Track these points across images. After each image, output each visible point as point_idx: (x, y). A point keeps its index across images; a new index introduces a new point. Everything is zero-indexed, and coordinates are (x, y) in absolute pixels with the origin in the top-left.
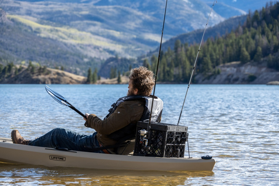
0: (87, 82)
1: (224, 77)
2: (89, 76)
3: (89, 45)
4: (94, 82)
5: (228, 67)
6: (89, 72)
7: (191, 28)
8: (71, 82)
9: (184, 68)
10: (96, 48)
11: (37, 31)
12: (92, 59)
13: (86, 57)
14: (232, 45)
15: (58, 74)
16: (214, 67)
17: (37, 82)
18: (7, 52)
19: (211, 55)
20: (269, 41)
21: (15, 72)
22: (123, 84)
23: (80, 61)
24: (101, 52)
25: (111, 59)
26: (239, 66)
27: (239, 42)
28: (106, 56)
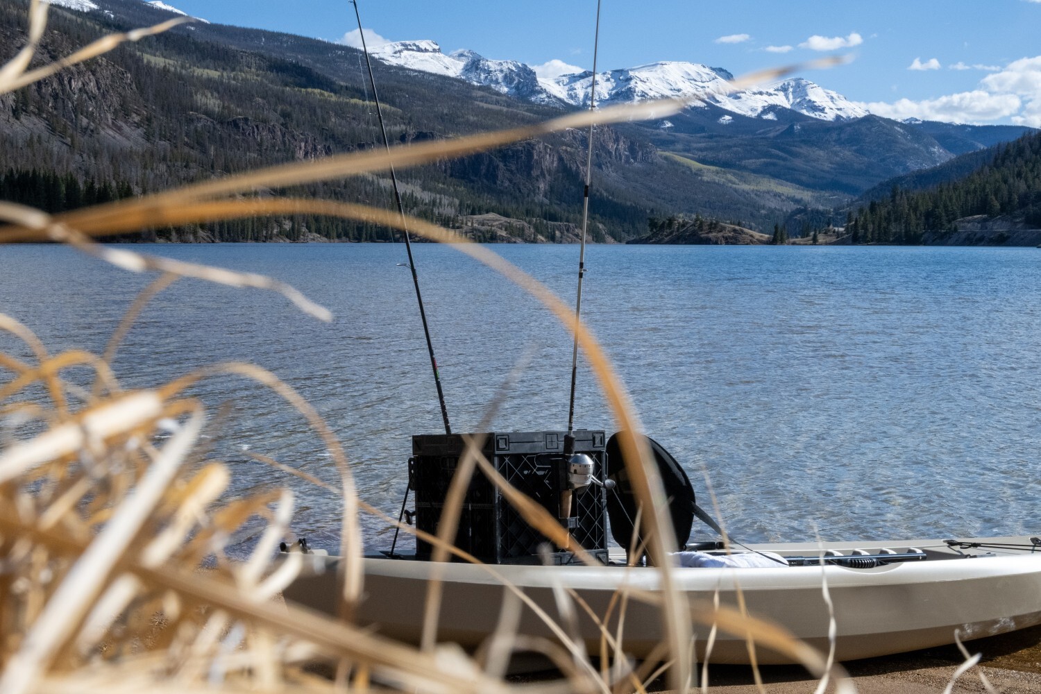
0: (773, 242)
1: (964, 236)
2: (775, 235)
3: (768, 192)
4: (782, 242)
5: (969, 222)
6: (776, 228)
7: (906, 168)
8: (752, 242)
9: (908, 223)
10: (777, 195)
11: (699, 173)
12: (772, 211)
13: (764, 207)
14: (975, 191)
15: (735, 230)
16: (949, 222)
17: (707, 241)
18: (659, 201)
19: (945, 206)
20: (1029, 187)
21: (678, 229)
22: (821, 244)
23: (755, 212)
24: (783, 201)
25: (799, 211)
26: (985, 220)
27: (984, 189)
28: (790, 207)
